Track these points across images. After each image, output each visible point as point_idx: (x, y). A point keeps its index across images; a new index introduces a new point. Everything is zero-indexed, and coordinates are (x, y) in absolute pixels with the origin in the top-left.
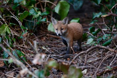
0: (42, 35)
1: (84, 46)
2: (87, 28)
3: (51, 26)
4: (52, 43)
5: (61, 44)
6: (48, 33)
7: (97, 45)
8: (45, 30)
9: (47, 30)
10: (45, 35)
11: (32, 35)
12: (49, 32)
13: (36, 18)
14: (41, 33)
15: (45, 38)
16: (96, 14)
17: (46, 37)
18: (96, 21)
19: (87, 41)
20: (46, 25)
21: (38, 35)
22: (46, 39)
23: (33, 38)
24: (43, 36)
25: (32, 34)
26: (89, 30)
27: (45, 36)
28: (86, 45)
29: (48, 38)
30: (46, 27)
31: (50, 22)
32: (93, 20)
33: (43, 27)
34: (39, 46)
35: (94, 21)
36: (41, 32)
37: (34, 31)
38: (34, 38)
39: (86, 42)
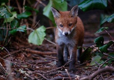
0: (18, 50)
1: (87, 68)
2: (92, 40)
3: (33, 35)
4: (35, 63)
5: (50, 65)
6: (29, 47)
7: (107, 67)
8: (24, 43)
9: (27, 41)
10: (23, 49)
11: (2, 51)
12: (31, 45)
13: (9, 23)
14: (18, 48)
15: (24, 56)
16: (107, 16)
17: (25, 53)
18: (106, 28)
19: (91, 59)
20: (25, 35)
21: (12, 50)
22: (26, 56)
23: (5, 55)
24: (20, 52)
25: (2, 49)
26: (94, 42)
27: (24, 51)
28: (90, 66)
29: (28, 56)
30: (25, 37)
31: (32, 30)
32: (101, 26)
33: (21, 37)
34: (14, 67)
35: (103, 28)
36: (18, 46)
37: (7, 44)
38: (7, 54)
39: (90, 62)
